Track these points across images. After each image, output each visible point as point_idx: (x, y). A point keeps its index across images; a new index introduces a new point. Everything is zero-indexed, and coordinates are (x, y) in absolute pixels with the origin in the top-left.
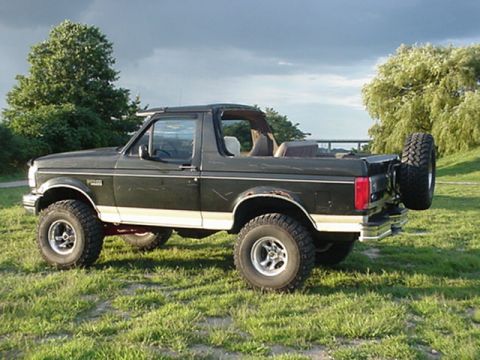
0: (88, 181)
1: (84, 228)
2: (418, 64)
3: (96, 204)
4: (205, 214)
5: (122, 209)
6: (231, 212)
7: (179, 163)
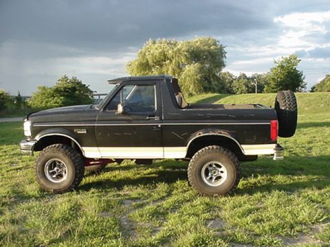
0: (75, 130)
1: (74, 163)
2: (160, 50)
3: (82, 146)
4: (165, 148)
5: (101, 149)
6: (186, 146)
7: (147, 115)
